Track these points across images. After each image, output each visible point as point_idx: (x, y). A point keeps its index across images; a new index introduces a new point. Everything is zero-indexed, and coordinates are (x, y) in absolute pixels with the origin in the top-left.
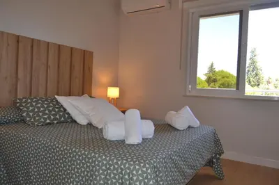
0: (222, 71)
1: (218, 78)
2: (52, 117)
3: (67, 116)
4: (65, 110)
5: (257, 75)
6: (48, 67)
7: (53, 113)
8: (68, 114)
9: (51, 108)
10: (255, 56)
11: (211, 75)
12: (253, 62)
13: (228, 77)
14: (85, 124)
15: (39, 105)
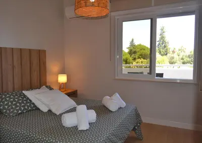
0: (140, 45)
1: (137, 50)
2: (22, 108)
3: (32, 105)
4: (30, 101)
5: (165, 47)
6: (13, 67)
7: (23, 105)
8: (33, 104)
9: (21, 101)
10: (164, 32)
11: (132, 48)
12: (162, 38)
13: (144, 50)
14: (46, 111)
15: (12, 100)
